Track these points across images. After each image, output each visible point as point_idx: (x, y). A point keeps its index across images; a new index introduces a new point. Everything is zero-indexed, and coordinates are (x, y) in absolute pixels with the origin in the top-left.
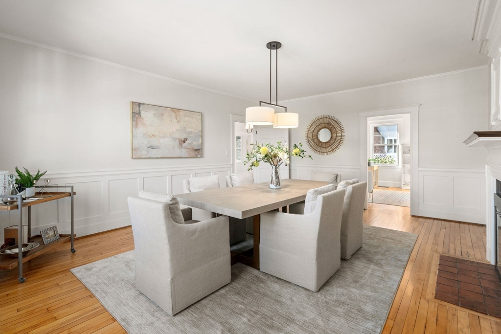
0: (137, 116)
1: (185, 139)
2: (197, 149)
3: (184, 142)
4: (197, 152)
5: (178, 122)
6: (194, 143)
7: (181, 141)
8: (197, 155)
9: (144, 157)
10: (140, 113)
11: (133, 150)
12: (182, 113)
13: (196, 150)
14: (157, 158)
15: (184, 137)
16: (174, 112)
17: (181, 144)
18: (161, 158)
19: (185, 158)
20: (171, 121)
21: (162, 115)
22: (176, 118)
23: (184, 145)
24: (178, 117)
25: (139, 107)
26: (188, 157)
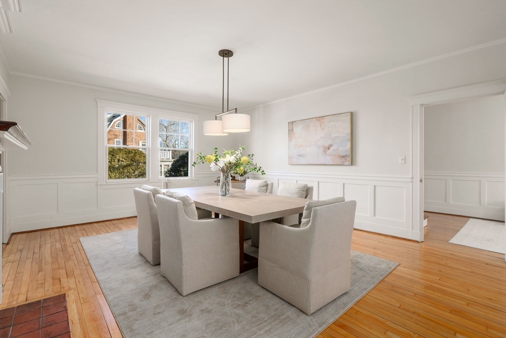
0: (291, 132)
1: (329, 145)
2: (344, 155)
3: (329, 149)
4: (343, 160)
5: (322, 129)
6: (340, 149)
7: (326, 148)
8: (343, 162)
9: (295, 163)
10: (293, 129)
11: (289, 158)
12: (326, 119)
13: (343, 157)
14: (304, 165)
15: (328, 144)
16: (319, 120)
17: (325, 152)
18: (307, 165)
19: (329, 165)
20: (316, 130)
21: (308, 126)
22: (321, 126)
23: (329, 152)
24: (322, 125)
25: (293, 124)
26: (332, 165)
